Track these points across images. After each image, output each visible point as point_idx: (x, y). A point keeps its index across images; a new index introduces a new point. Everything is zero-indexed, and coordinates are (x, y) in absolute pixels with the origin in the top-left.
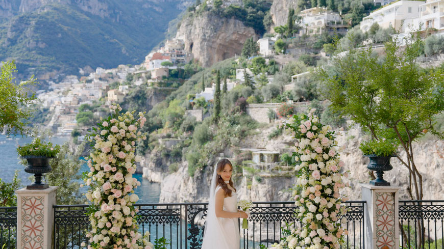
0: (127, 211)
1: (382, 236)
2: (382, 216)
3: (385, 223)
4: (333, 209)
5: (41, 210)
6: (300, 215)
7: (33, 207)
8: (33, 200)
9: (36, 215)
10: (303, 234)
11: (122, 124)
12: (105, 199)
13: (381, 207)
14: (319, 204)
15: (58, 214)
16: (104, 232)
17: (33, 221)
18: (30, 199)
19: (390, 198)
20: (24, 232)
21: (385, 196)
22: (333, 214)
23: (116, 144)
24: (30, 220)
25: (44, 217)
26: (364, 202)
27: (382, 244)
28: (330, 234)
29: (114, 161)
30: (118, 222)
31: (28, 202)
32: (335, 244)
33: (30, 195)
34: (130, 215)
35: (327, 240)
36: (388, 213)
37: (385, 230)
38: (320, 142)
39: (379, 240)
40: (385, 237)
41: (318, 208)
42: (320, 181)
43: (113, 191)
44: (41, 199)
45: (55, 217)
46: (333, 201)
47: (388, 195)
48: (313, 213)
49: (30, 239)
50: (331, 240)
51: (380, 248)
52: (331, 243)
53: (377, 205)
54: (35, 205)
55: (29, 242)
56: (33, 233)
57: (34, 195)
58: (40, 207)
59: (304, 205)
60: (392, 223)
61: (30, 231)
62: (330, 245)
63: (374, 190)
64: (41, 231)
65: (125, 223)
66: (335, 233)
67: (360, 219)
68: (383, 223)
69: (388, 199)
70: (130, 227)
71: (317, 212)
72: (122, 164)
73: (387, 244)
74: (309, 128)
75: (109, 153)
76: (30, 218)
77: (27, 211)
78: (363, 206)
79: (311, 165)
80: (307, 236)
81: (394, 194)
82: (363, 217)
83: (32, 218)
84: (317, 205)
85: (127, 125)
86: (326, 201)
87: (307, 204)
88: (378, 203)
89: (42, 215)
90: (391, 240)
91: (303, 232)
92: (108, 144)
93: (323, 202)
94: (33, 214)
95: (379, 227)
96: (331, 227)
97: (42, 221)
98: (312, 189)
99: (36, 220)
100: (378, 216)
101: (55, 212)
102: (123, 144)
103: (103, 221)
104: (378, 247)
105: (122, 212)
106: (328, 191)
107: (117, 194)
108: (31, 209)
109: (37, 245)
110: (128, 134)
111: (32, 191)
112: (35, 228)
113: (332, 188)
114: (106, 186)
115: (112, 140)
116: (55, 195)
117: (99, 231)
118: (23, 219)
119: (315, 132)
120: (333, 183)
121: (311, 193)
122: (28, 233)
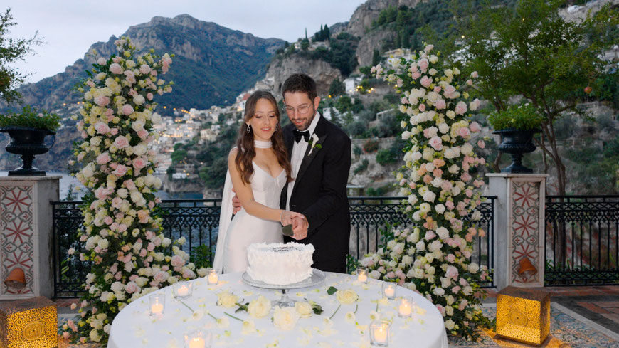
0: (137, 198)
1: (521, 244)
2: (522, 215)
3: (525, 226)
4: (461, 197)
5: (29, 205)
6: (409, 208)
7: (17, 201)
8: (17, 191)
9: (22, 213)
10: (413, 238)
12: (101, 179)
13: (519, 203)
14: (440, 189)
15: (58, 213)
16: (103, 232)
17: (18, 221)
18: (12, 190)
19: (532, 190)
20: (6, 237)
21: (526, 187)
22: (462, 205)
23: (121, 95)
24: (13, 221)
25: (33, 216)
26: (493, 198)
27: (519, 255)
28: (457, 237)
30: (125, 216)
31: (10, 195)
32: (463, 250)
33: (13, 184)
34: (146, 207)
35: (453, 243)
36: (529, 211)
37: (525, 235)
38: (441, 92)
39: (517, 249)
40: (525, 245)
41: (438, 196)
42: (442, 152)
43: (113, 165)
44: (27, 189)
45: (54, 218)
46: (461, 185)
47: (530, 186)
48: (430, 203)
49: (14, 247)
50: (458, 245)
51: (517, 260)
52: (458, 249)
53: (515, 201)
54: (20, 198)
55: (13, 251)
56: (18, 238)
57: (19, 183)
58: (27, 201)
59: (415, 191)
60: (535, 225)
61: (14, 236)
62: (456, 253)
63: (511, 178)
64: (30, 236)
65: (137, 219)
66: (463, 234)
67: (488, 221)
68: (523, 226)
69: (530, 192)
70: (148, 225)
71: (437, 202)
72: (129, 124)
73: (527, 255)
74: (423, 71)
75: (108, 107)
76: (13, 217)
77: (8, 207)
78: (493, 203)
79: (426, 129)
80: (419, 240)
81: (538, 184)
82: (492, 218)
83: (16, 217)
84: (437, 191)
86: (451, 185)
87: (420, 191)
88: (516, 197)
89: (29, 213)
90: (533, 249)
91: (412, 235)
92: (107, 92)
93: (446, 186)
94: (17, 212)
95: (517, 231)
96: (458, 225)
97: (30, 222)
98: (429, 167)
99: (22, 221)
100: (515, 215)
101: (54, 211)
102: (132, 94)
103: (101, 217)
104: (514, 259)
105: (131, 202)
106: (454, 169)
107: (120, 170)
108: (14, 204)
109: (25, 256)
110: (141, 82)
111: (14, 178)
112: (21, 232)
113: (460, 165)
114: (103, 158)
115: (112, 86)
116: (55, 188)
117: (96, 231)
118: (3, 218)
119: (433, 77)
120: (462, 156)
121: (426, 173)
122: (11, 239)
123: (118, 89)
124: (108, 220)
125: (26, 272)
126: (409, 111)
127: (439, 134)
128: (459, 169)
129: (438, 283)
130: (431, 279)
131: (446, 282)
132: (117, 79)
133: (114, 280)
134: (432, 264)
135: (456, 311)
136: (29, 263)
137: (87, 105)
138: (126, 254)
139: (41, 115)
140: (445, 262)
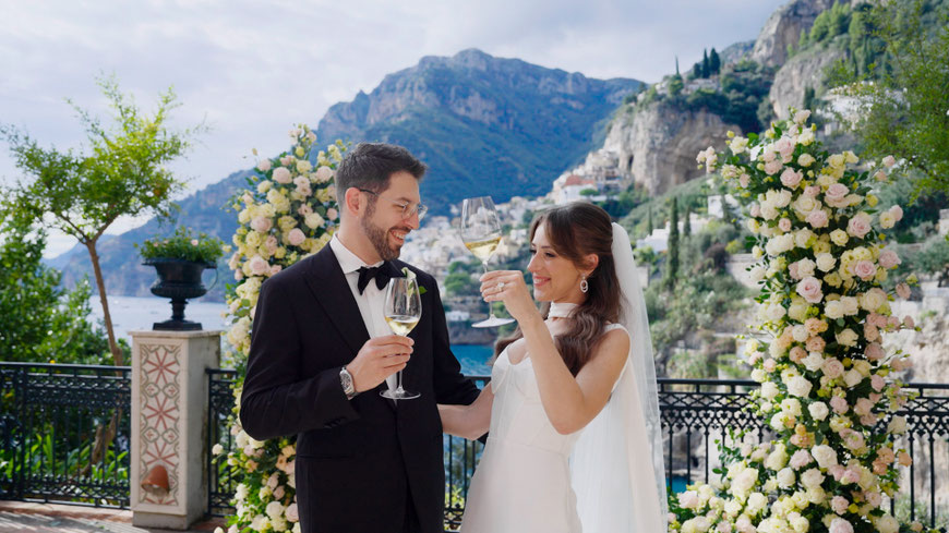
4: (864, 389)
5: (176, 374)
7: (161, 367)
8: (161, 353)
9: (167, 385)
10: (774, 460)
14: (820, 373)
15: (216, 387)
17: (161, 397)
18: (156, 351)
20: (146, 418)
22: (863, 406)
23: (288, 213)
24: (156, 396)
25: (181, 390)
28: (853, 463)
31: (153, 358)
32: (869, 490)
33: (157, 342)
35: (844, 478)
38: (821, 197)
41: (816, 384)
42: (821, 307)
44: (174, 350)
45: (211, 395)
46: (863, 367)
48: (801, 399)
49: (155, 435)
50: (856, 479)
52: (855, 487)
54: (165, 363)
55: (155, 441)
56: (161, 422)
57: (163, 341)
58: (174, 368)
59: (776, 375)
61: (157, 418)
62: (854, 494)
64: (176, 420)
66: (868, 461)
71: (813, 396)
74: (786, 159)
75: (269, 233)
76: (156, 390)
77: (150, 376)
79: (794, 264)
80: (785, 466)
83: (159, 390)
84: (814, 379)
86: (842, 367)
87: (784, 375)
89: (176, 384)
91: (773, 455)
93: (832, 368)
94: (161, 383)
96: (856, 441)
97: (176, 398)
98: (798, 333)
99: (167, 397)
101: (212, 383)
102: (303, 213)
106: (847, 338)
108: (157, 372)
109: (169, 450)
110: (320, 193)
111: (159, 333)
112: (165, 413)
115: (277, 202)
116: (215, 348)
118: (143, 392)
119: (805, 170)
120: (863, 313)
121: (794, 344)
122: (152, 422)
123: (285, 205)
125: (170, 473)
126: (765, 230)
127: (819, 274)
128: (857, 337)
132: (284, 191)
133: (272, 499)
134: (804, 513)
136: (174, 460)
137: (242, 231)
139: (195, 242)
140: (830, 511)
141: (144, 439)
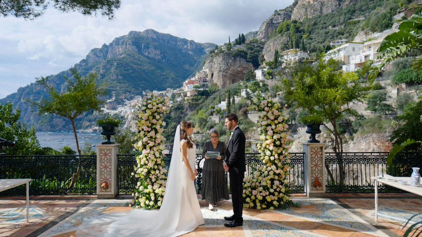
0: (157, 155)
1: (315, 174)
2: (315, 161)
3: (316, 166)
4: (281, 154)
5: (110, 156)
7: (106, 154)
8: (106, 151)
9: (107, 159)
11: (155, 103)
12: (144, 147)
13: (314, 156)
14: (272, 150)
15: (120, 159)
16: (144, 167)
17: (106, 163)
18: (104, 150)
19: (319, 150)
20: (101, 169)
21: (316, 149)
22: (281, 157)
23: (151, 115)
24: (104, 162)
25: (112, 161)
26: (304, 153)
27: (314, 178)
28: (279, 169)
29: (150, 125)
30: (152, 161)
31: (103, 152)
32: (282, 175)
33: (104, 148)
34: (160, 158)
35: (277, 172)
36: (318, 159)
37: (317, 170)
38: (273, 113)
39: (313, 176)
40: (317, 174)
41: (272, 153)
42: (273, 136)
43: (149, 142)
44: (110, 150)
45: (118, 162)
46: (281, 149)
47: (318, 149)
48: (269, 156)
49: (104, 173)
50: (280, 172)
51: (313, 181)
52: (280, 174)
53: (312, 155)
55: (104, 175)
56: (106, 169)
57: (106, 147)
58: (110, 154)
60: (321, 165)
61: (104, 168)
62: (279, 176)
63: (309, 145)
64: (110, 169)
65: (156, 162)
66: (282, 169)
68: (315, 166)
70: (160, 164)
71: (271, 155)
72: (154, 126)
73: (318, 178)
74: (266, 105)
75: (147, 120)
77: (102, 157)
78: (303, 156)
79: (267, 127)
81: (321, 148)
82: (303, 162)
84: (271, 151)
85: (157, 104)
87: (265, 151)
88: (312, 153)
89: (110, 159)
90: (320, 176)
92: (147, 115)
93: (275, 149)
94: (106, 159)
95: (313, 168)
96: (280, 164)
97: (111, 163)
98: (268, 142)
99: (107, 162)
100: (312, 161)
101: (118, 158)
102: (155, 115)
103: (144, 160)
104: (312, 180)
105: (155, 155)
106: (278, 143)
107: (151, 144)
108: (104, 156)
109: (108, 177)
110: (158, 110)
111: (105, 145)
112: (107, 167)
113: (280, 141)
114: (145, 139)
116: (118, 149)
117: (142, 166)
118: (100, 161)
119: (270, 107)
120: (281, 138)
121: (267, 144)
122: (103, 170)
123: (150, 113)
124: (146, 162)
125: (109, 183)
127: (272, 130)
129: (272, 188)
130: (269, 186)
131: (275, 187)
132: (150, 110)
133: (148, 185)
134: (270, 180)
135: (278, 198)
136: (110, 179)
137: (139, 120)
138: (153, 175)
140: (275, 180)
141: (101, 174)
